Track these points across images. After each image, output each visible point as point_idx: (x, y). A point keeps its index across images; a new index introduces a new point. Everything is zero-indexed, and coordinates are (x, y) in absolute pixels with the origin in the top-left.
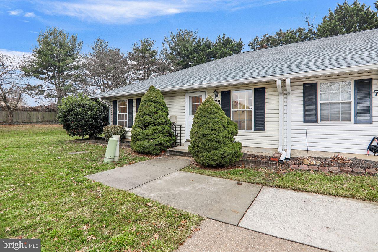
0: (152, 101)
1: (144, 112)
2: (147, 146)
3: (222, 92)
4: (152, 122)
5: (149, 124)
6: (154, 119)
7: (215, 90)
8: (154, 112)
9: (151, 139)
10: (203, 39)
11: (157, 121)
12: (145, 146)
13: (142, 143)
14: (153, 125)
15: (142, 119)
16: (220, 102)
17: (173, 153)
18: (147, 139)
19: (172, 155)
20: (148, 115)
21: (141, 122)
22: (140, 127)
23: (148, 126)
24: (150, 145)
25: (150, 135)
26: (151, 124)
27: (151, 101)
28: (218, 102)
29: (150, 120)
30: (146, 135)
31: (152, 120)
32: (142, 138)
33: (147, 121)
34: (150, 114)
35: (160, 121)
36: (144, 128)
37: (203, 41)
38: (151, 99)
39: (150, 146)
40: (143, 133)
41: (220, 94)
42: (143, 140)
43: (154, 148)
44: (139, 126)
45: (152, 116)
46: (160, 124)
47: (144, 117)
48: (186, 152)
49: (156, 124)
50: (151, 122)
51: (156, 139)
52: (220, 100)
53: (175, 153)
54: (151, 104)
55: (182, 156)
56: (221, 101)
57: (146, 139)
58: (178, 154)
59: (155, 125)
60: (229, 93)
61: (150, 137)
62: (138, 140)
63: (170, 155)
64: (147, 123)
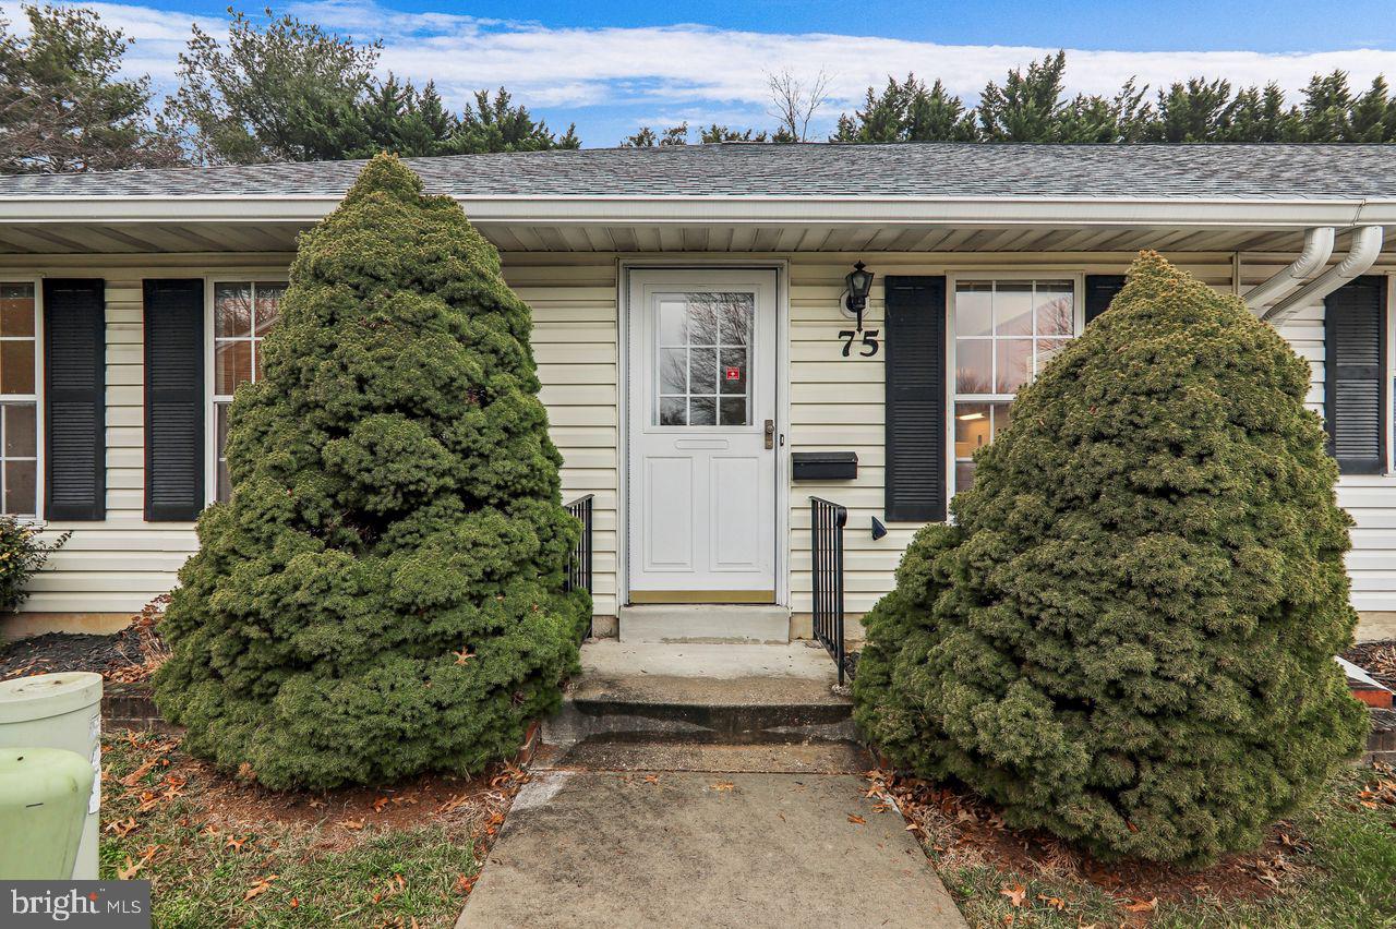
0: (425, 287)
1: (362, 383)
2: (423, 715)
3: (891, 283)
4: (449, 482)
5: (413, 499)
6: (466, 453)
7: (860, 266)
8: (467, 384)
9: (458, 642)
10: (409, 89)
11: (499, 466)
12: (393, 723)
13: (346, 689)
14: (455, 502)
15: (334, 449)
16: (875, 345)
17: (613, 724)
18: (413, 650)
19: (606, 737)
20: (408, 408)
21: (323, 480)
22: (318, 532)
23: (399, 515)
24: (450, 706)
25: (450, 605)
26: (441, 491)
27: (419, 281)
28: (866, 342)
29: (434, 457)
30: (403, 611)
31: (448, 460)
32: (359, 640)
33: (402, 470)
34: (435, 399)
35: (525, 470)
36: (352, 533)
37: (409, 99)
38: (420, 260)
39: (453, 716)
40: (362, 593)
41: (877, 293)
42: (370, 657)
43: (487, 716)
44: (297, 521)
45: (449, 420)
46: (516, 495)
47: (362, 429)
48: (737, 710)
49: (481, 491)
50: (443, 475)
51: (498, 631)
52: (875, 334)
53: (638, 724)
54: (429, 303)
55: (704, 739)
56: (881, 336)
57: (398, 645)
58: (664, 726)
59: (473, 504)
60: (933, 291)
61: (447, 624)
62: (297, 664)
63: (588, 741)
64: (399, 486)
